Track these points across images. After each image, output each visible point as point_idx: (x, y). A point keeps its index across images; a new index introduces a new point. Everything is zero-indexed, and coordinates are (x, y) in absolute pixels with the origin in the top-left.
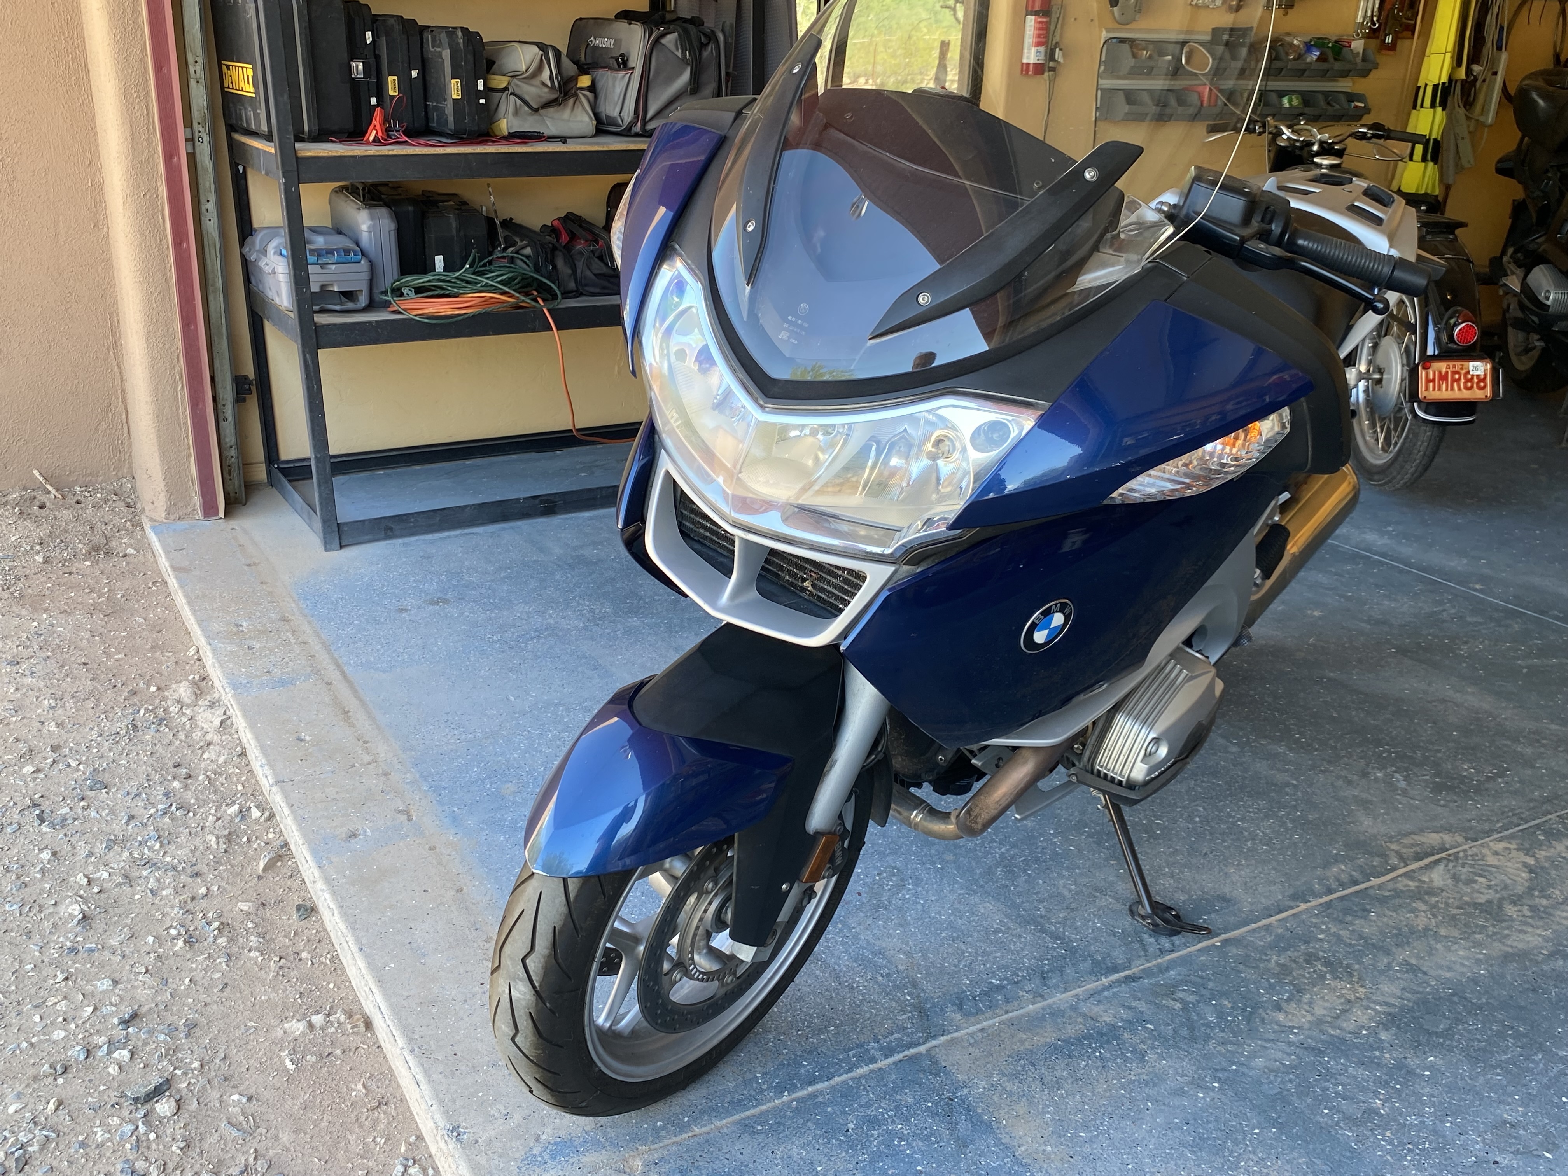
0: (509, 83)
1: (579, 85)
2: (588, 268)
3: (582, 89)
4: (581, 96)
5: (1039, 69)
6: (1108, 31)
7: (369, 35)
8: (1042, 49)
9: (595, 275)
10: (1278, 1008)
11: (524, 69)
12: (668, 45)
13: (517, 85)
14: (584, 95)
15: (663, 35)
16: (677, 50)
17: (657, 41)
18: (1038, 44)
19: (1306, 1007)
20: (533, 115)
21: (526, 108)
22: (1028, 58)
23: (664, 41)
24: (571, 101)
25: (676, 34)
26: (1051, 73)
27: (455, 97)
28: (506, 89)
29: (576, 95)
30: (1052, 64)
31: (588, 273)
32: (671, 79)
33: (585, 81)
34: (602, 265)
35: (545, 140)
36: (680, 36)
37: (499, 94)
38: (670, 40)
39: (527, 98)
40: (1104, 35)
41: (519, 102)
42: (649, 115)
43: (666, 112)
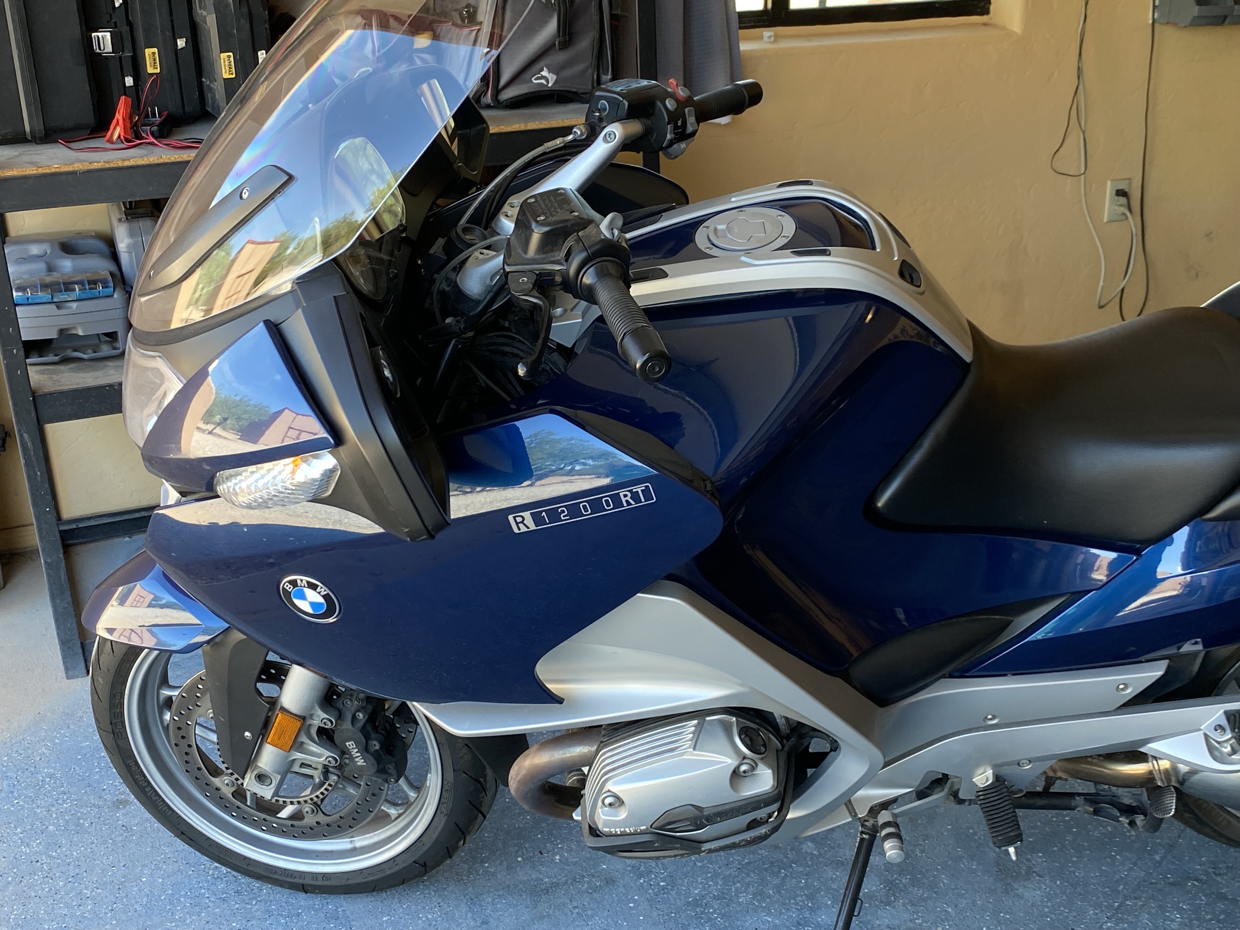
27: (226, 76)
32: (535, 30)
42: (503, 80)
43: (526, 76)
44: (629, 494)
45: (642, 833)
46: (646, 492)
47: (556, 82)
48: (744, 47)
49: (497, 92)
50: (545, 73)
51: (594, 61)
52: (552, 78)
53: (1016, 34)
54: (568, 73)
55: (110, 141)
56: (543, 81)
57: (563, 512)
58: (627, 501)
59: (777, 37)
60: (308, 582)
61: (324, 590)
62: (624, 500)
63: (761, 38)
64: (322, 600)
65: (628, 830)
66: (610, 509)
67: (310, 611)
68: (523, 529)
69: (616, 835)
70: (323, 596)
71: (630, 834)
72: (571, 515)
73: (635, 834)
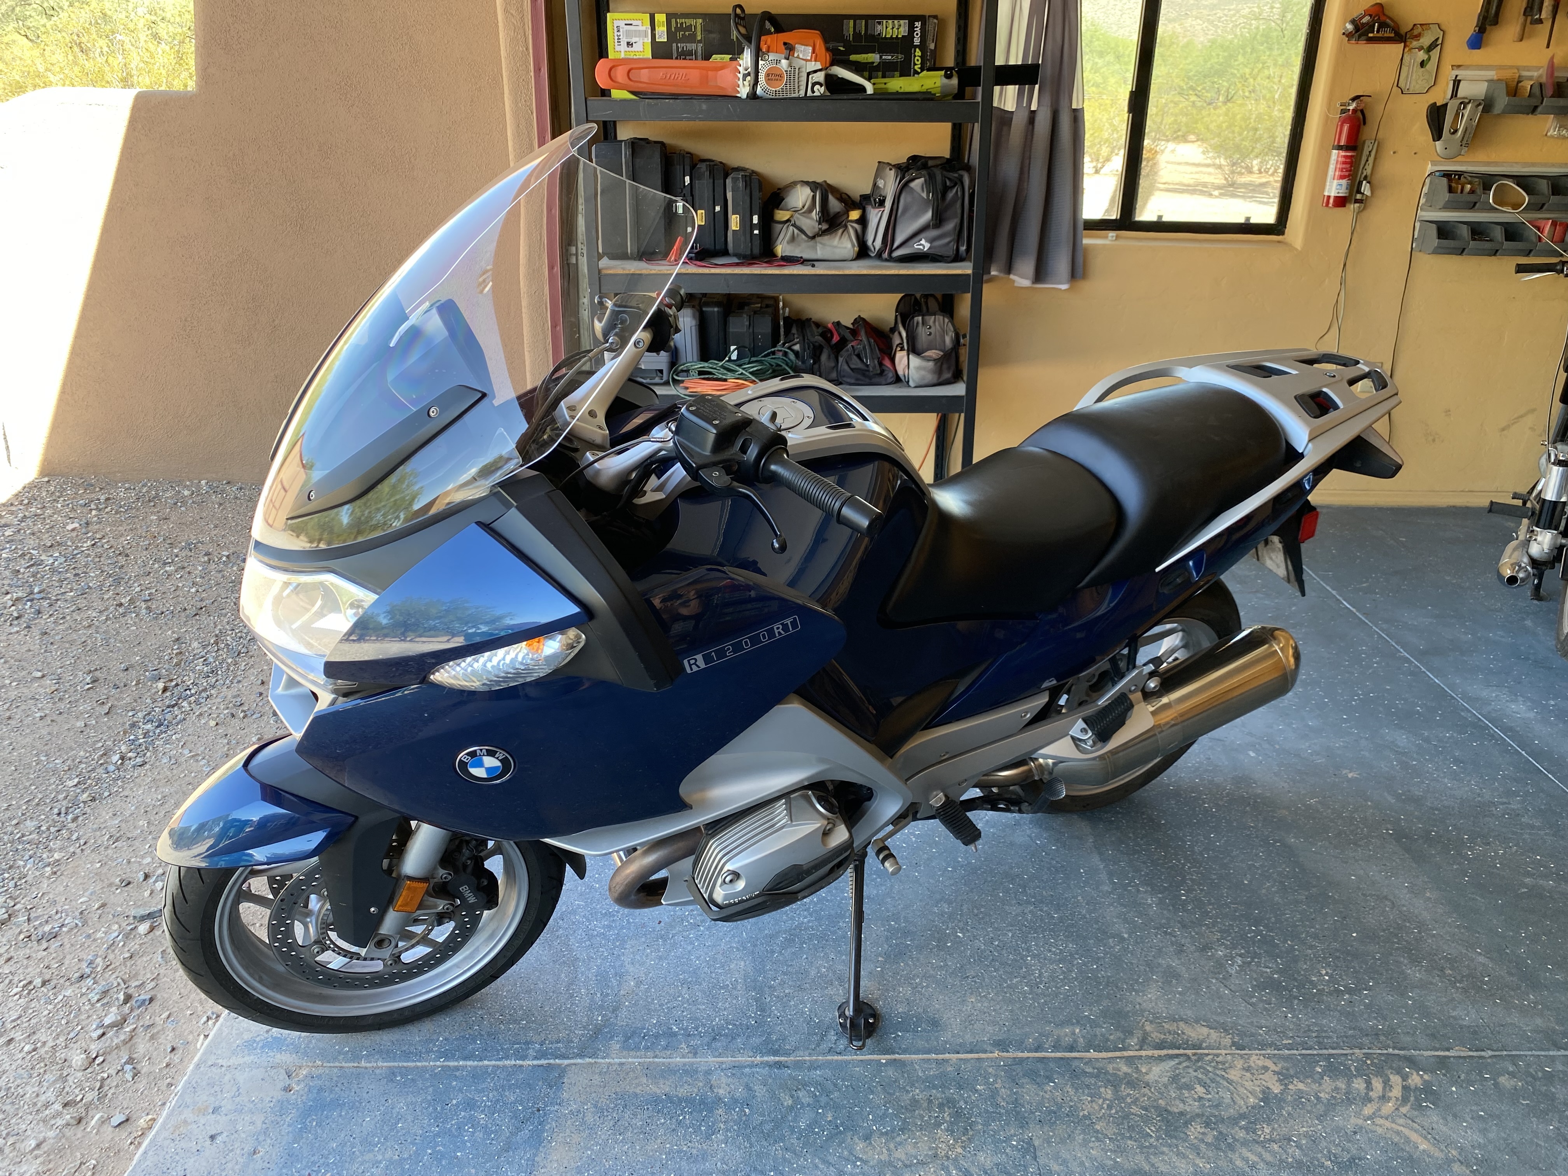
0: (792, 216)
1: (850, 218)
2: (847, 363)
3: (852, 221)
4: (850, 227)
5: (1341, 202)
6: (1434, 163)
7: (687, 179)
8: (1344, 182)
9: (852, 369)
10: (867, 1138)
11: (800, 206)
12: (915, 188)
13: (798, 218)
14: (852, 227)
15: (913, 180)
16: (923, 191)
17: (906, 184)
18: (1342, 177)
19: (892, 1146)
20: (807, 241)
21: (804, 237)
22: (1330, 190)
23: (913, 185)
24: (841, 231)
25: (923, 179)
26: (1357, 205)
27: (734, 228)
28: (788, 221)
29: (846, 226)
30: (1359, 196)
31: (846, 367)
32: (917, 216)
33: (855, 215)
34: (858, 360)
35: (802, 263)
36: (925, 181)
37: (781, 226)
38: (917, 184)
39: (804, 228)
40: (1430, 168)
41: (796, 231)
42: (896, 244)
43: (911, 242)
44: (781, 627)
45: (757, 896)
46: (794, 624)
47: (929, 249)
48: (1086, 241)
49: (891, 252)
50: (923, 242)
51: (956, 238)
52: (927, 246)
53: (1296, 249)
54: (937, 243)
55: (669, 261)
56: (921, 247)
57: (729, 649)
58: (779, 633)
59: (1117, 237)
60: (487, 750)
61: (501, 754)
62: (776, 631)
63: (1106, 237)
64: (498, 764)
65: (744, 898)
66: (765, 641)
67: (485, 776)
68: (695, 669)
69: (735, 904)
70: (500, 761)
71: (747, 900)
72: (734, 651)
73: (751, 898)
